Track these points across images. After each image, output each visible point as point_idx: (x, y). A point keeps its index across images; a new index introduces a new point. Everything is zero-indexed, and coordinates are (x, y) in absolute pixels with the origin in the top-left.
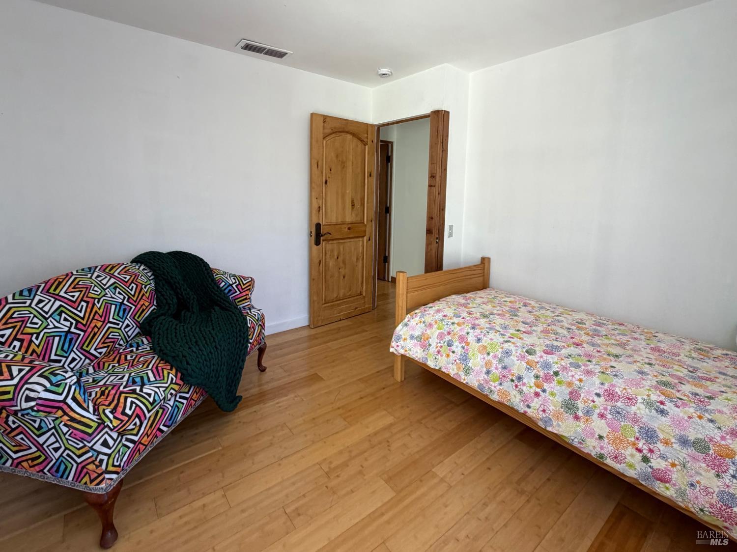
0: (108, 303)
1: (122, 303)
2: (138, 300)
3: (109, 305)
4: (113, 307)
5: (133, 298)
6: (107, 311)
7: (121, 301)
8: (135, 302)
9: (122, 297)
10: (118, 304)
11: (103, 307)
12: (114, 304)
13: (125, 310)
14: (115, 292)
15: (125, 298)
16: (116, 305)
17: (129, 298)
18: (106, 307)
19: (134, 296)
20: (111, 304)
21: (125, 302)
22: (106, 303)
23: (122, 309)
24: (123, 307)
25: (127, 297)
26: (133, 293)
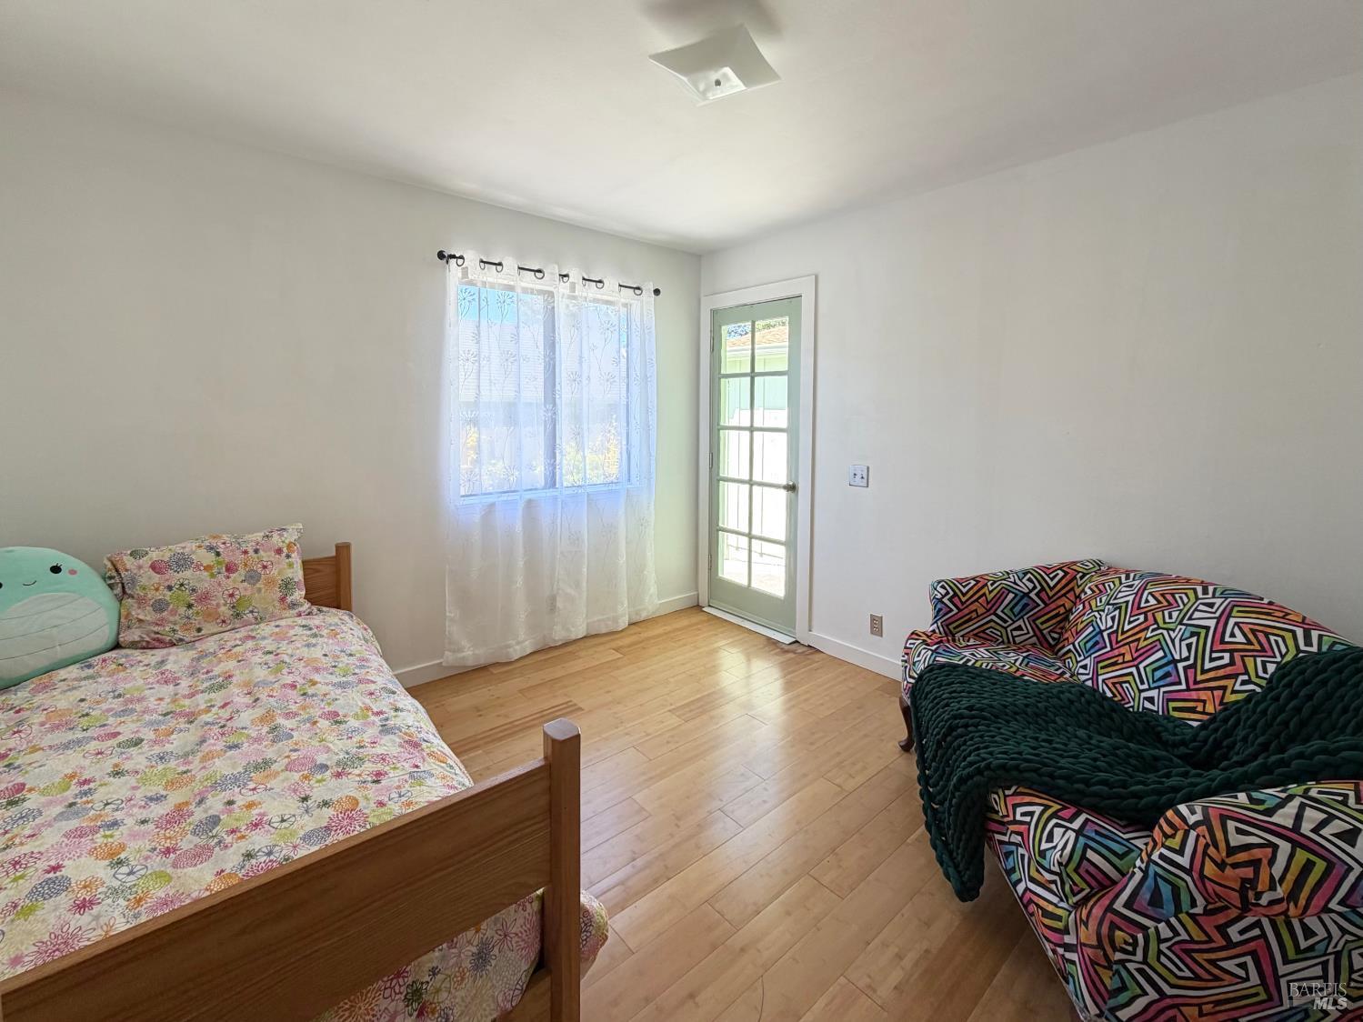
0: (1160, 643)
1: (1175, 662)
2: (1201, 686)
3: (1159, 647)
4: (1160, 654)
5: (1199, 672)
6: (1149, 651)
7: (1177, 657)
8: (1196, 682)
9: (1185, 654)
10: (1169, 657)
11: (1150, 641)
12: (1164, 651)
13: (1168, 675)
14: (1186, 639)
15: (1187, 659)
16: (1165, 656)
17: (1194, 666)
18: (1154, 644)
19: (1204, 672)
20: (1162, 648)
21: (1180, 666)
22: (1159, 640)
23: (1166, 669)
24: (1169, 668)
25: (1191, 661)
26: (1208, 665)
